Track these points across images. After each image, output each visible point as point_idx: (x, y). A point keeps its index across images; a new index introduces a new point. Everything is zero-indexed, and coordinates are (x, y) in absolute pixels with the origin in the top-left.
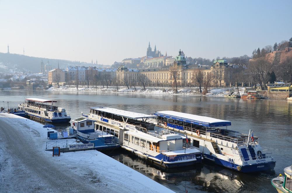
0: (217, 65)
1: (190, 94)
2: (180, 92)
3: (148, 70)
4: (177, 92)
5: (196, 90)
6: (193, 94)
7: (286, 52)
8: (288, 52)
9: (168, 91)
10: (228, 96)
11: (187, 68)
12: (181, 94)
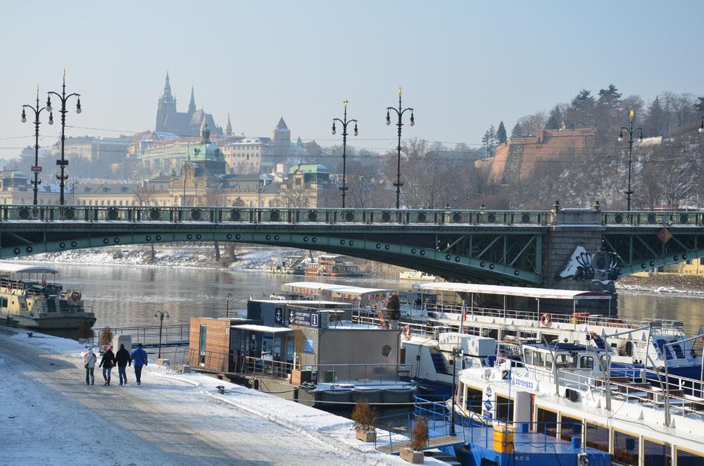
0: (298, 181)
1: (187, 266)
2: (163, 258)
3: (101, 188)
4: (153, 259)
5: (207, 254)
6: (195, 266)
7: (539, 142)
8: (543, 143)
9: (128, 256)
10: (275, 271)
11: (224, 187)
12: (165, 264)
